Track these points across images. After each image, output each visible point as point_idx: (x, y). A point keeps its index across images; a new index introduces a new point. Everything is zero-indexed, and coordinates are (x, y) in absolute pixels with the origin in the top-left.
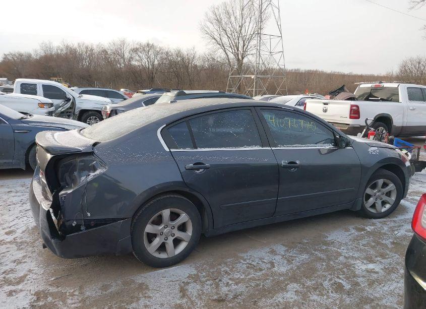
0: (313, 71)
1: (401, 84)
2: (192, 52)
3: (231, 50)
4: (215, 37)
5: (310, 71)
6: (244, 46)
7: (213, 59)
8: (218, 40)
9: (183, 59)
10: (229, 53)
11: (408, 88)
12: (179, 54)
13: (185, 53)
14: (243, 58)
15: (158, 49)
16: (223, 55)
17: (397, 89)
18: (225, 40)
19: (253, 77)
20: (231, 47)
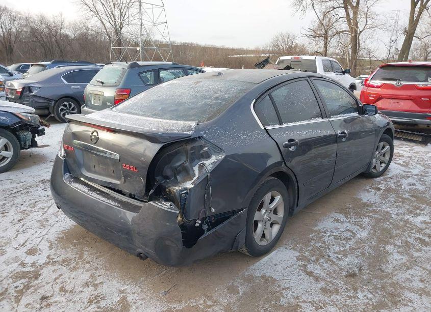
0: (189, 44)
1: (317, 57)
2: (60, 19)
3: (106, 18)
4: (87, 3)
5: (186, 43)
6: (121, 14)
7: (87, 28)
8: (92, 6)
9: (48, 27)
10: (105, 22)
11: (322, 60)
12: (42, 20)
13: (52, 20)
14: (121, 28)
15: (14, 14)
16: (99, 24)
17: (314, 61)
18: (99, 7)
19: (138, 49)
20: (106, 15)
